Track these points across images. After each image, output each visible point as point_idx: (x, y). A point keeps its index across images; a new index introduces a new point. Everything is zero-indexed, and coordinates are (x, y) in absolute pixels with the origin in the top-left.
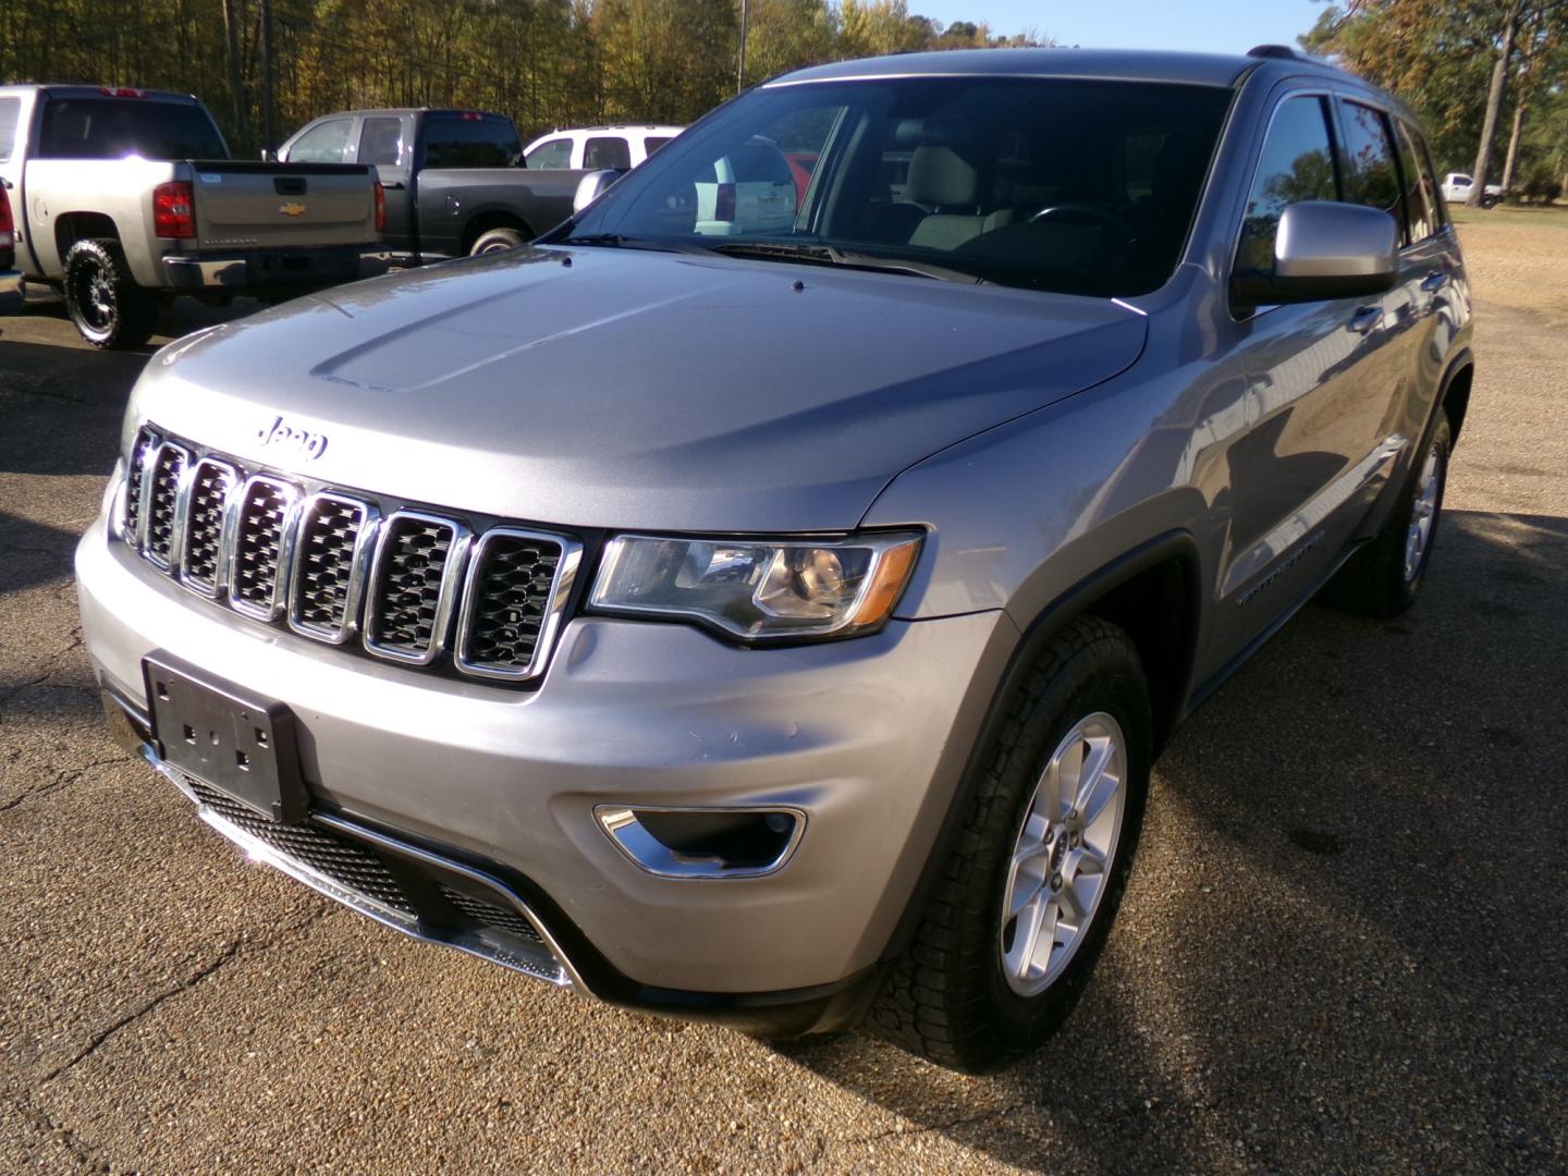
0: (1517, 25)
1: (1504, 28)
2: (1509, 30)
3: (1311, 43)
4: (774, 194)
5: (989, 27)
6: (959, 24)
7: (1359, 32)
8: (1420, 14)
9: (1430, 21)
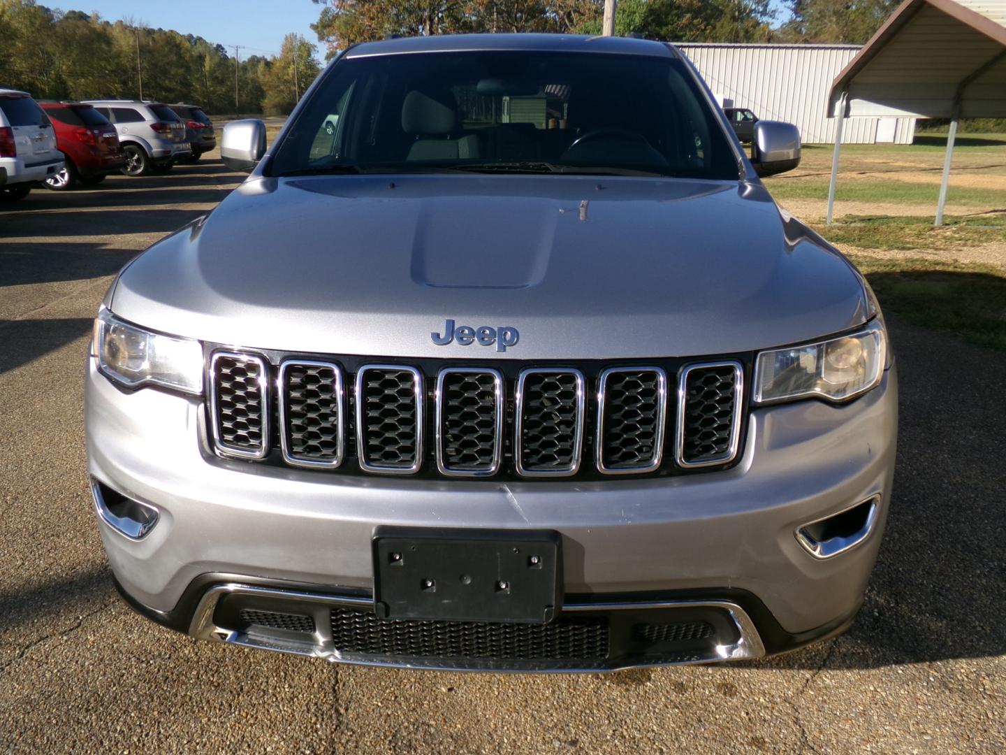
0: (431, 20)
1: (425, 22)
2: (428, 23)
3: (319, 29)
4: (41, 134)
5: (99, 14)
6: (74, 12)
7: (346, 23)
8: (378, 12)
9: (385, 17)
